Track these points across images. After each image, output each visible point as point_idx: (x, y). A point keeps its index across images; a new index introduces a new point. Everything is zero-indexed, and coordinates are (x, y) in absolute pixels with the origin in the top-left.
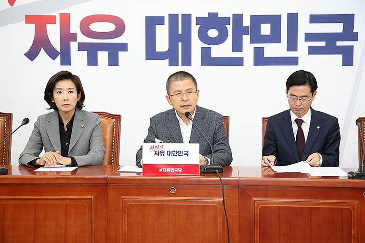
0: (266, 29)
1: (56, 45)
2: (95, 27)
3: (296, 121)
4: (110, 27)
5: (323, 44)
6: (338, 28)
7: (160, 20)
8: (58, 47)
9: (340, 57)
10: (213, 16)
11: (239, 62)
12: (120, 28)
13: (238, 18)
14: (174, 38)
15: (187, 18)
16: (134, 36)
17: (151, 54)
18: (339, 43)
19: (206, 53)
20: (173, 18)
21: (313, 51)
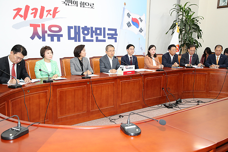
0: (98, 32)
1: (41, 34)
2: (53, 29)
3: (130, 58)
4: (57, 29)
5: (111, 36)
6: (113, 32)
7: (72, 27)
8: (41, 35)
9: (114, 40)
10: (86, 27)
11: (92, 41)
12: (60, 30)
13: (92, 28)
14: (76, 33)
15: (79, 27)
16: (64, 32)
17: (70, 38)
18: (114, 36)
19: (84, 38)
20: (75, 27)
21: (109, 38)
